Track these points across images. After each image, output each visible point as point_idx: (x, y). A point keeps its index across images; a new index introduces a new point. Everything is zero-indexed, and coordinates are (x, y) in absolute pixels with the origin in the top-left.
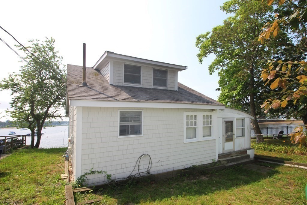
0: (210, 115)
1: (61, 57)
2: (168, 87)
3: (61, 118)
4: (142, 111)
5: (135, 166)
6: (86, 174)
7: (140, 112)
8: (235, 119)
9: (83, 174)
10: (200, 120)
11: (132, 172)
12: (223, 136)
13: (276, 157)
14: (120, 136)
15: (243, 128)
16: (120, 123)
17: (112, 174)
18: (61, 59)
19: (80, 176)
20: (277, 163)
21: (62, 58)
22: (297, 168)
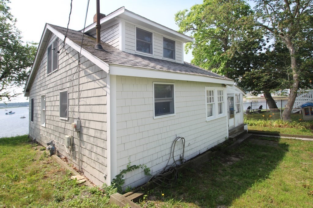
0: (222, 91)
1: (14, 19)
2: (176, 59)
3: (9, 98)
4: (173, 85)
5: (170, 152)
6: (124, 171)
7: (172, 86)
8: (235, 95)
9: (119, 173)
10: (216, 96)
11: (167, 161)
12: (228, 112)
13: (263, 131)
14: (155, 116)
15: (238, 104)
16: (155, 100)
17: (149, 167)
18: (14, 22)
19: (116, 176)
20: (274, 136)
21: (16, 21)
22: (294, 139)
